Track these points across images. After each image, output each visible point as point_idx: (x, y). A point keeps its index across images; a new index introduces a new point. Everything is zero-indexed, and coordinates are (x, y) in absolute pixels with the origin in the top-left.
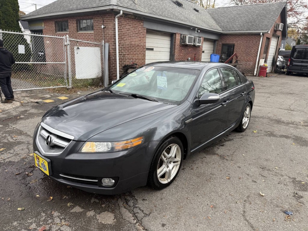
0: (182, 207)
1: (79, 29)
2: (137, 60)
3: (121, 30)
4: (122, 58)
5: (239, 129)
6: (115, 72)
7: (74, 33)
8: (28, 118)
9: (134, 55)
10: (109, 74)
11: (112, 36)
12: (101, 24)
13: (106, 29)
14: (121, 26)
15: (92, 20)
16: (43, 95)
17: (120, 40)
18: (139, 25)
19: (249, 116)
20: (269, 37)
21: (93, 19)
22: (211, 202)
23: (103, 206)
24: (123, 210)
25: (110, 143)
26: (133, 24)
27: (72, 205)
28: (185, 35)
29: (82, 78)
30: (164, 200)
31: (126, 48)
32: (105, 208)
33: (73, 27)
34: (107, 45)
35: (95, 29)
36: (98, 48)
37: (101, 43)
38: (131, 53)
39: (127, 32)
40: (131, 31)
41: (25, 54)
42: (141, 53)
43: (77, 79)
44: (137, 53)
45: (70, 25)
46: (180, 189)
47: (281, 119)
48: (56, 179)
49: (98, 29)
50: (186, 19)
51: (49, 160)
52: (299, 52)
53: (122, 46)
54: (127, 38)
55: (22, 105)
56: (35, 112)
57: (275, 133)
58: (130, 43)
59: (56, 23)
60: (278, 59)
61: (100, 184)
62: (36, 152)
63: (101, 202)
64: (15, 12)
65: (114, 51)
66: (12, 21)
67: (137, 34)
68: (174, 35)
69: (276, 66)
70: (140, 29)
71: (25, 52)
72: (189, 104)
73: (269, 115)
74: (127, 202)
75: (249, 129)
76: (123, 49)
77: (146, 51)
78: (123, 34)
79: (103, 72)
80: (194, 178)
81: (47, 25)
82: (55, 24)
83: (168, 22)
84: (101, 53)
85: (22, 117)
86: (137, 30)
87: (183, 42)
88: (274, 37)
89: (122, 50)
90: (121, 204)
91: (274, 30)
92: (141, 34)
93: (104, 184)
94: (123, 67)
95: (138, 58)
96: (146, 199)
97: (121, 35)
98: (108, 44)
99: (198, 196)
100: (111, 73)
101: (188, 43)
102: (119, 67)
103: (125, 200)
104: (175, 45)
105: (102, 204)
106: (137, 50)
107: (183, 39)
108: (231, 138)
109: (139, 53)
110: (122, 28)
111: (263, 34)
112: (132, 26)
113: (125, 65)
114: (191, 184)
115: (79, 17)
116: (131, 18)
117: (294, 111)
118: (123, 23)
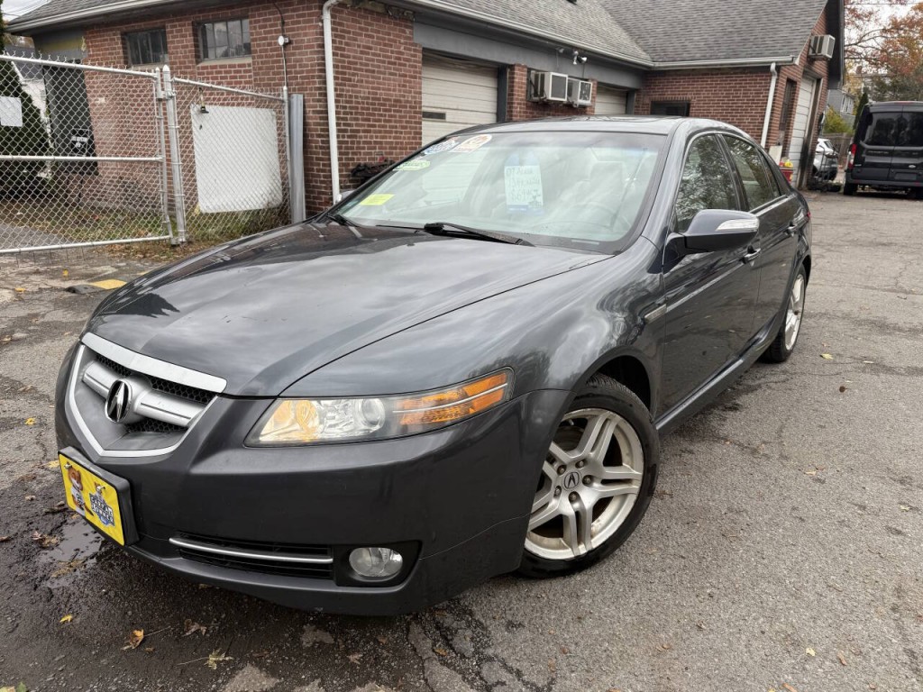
0: (670, 648)
1: (202, 55)
2: (395, 148)
3: (344, 49)
4: (347, 142)
6: (326, 188)
7: (186, 67)
8: (40, 340)
9: (386, 132)
10: (307, 197)
11: (314, 71)
12: (276, 31)
13: (294, 48)
14: (343, 37)
15: (246, 22)
16: (92, 266)
17: (341, 85)
18: (400, 37)
19: (800, 309)
20: (795, 79)
21: (247, 17)
22: (771, 620)
23: (354, 658)
24: (441, 675)
26: (378, 32)
27: (228, 663)
28: (540, 73)
29: (219, 211)
30: (589, 622)
31: (360, 111)
32: (363, 667)
33: (183, 47)
34: (298, 100)
35: (256, 52)
36: (268, 110)
37: (279, 95)
38: (374, 126)
39: (361, 59)
40: (374, 54)
41: (25, 130)
42: (406, 127)
43: (201, 214)
44: (396, 127)
45: (173, 42)
46: (640, 575)
47: (885, 318)
48: (156, 559)
49: (266, 50)
50: (542, 22)
51: (122, 483)
52: (880, 124)
53: (347, 102)
54: (361, 76)
55: (19, 298)
56: (64, 320)
57: (887, 363)
58: (373, 93)
59: (127, 38)
60: (818, 149)
61: (340, 573)
62: (69, 450)
63: (344, 642)
65: (321, 118)
67: (395, 64)
68: (508, 70)
69: (812, 168)
70: (402, 48)
71: (24, 120)
72: (649, 247)
73: (845, 308)
74: (446, 637)
75: (800, 352)
76: (351, 113)
77: (423, 123)
78: (349, 62)
79: (286, 188)
80: (677, 529)
81: (96, 46)
82: (123, 39)
83: (489, 27)
84: (278, 129)
85: (18, 335)
86: (392, 52)
87: (536, 94)
88: (807, 78)
89: (349, 116)
90: (425, 645)
91: (808, 57)
92: (405, 65)
93: (358, 574)
94: (352, 171)
95: (397, 143)
96: (519, 619)
97: (343, 67)
98: (301, 97)
99: (716, 597)
100: (313, 192)
101: (552, 96)
102: (340, 171)
103: (438, 628)
104: (512, 103)
105: (348, 651)
106: (395, 116)
107: (536, 85)
108: (750, 383)
109: (403, 127)
110: (347, 44)
111: (778, 68)
112: (378, 38)
113: (359, 165)
114: (672, 551)
115: (200, 12)
116: (372, 12)
117: (911, 292)
118: (348, 26)
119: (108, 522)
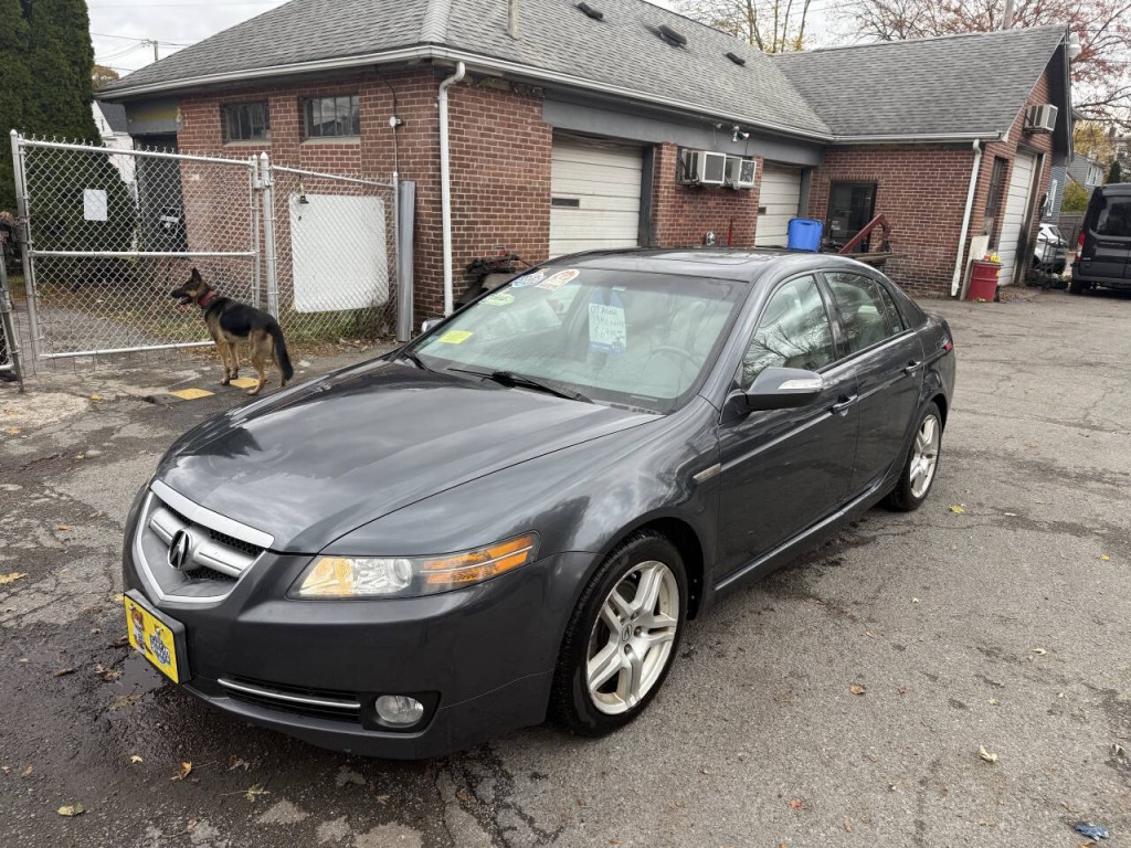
0: (683, 806)
1: (307, 132)
2: (518, 241)
3: (462, 132)
4: (463, 235)
5: (898, 500)
6: (437, 286)
7: (289, 146)
8: (113, 459)
9: (508, 223)
10: (415, 295)
11: (427, 157)
12: (387, 111)
13: (407, 130)
14: (462, 119)
15: (356, 99)
16: (174, 370)
17: (458, 171)
18: (527, 116)
19: (935, 452)
20: (1006, 156)
21: (357, 94)
22: (792, 786)
23: (382, 799)
24: (458, 817)
25: (406, 563)
26: (502, 112)
27: (265, 797)
28: (693, 152)
29: (317, 310)
30: (612, 777)
31: (478, 200)
32: (389, 807)
33: (287, 123)
34: (409, 187)
35: (365, 132)
36: (375, 198)
37: (388, 182)
38: (495, 217)
39: (481, 142)
40: (496, 137)
41: (108, 223)
42: (531, 218)
43: (297, 314)
44: (520, 217)
45: (276, 118)
46: (676, 736)
47: (1054, 460)
48: (206, 698)
49: (377, 131)
50: (698, 93)
51: (178, 626)
52: (1116, 209)
53: (464, 191)
54: (482, 161)
55: (95, 408)
56: (140, 436)
57: (1031, 517)
58: (494, 180)
59: (226, 110)
60: (1040, 236)
61: (367, 717)
62: (134, 593)
63: (375, 784)
64: (77, 69)
65: (434, 209)
66: (67, 103)
67: (520, 146)
68: (655, 150)
69: (1031, 260)
70: (529, 129)
71: (109, 214)
72: (708, 407)
73: (1010, 446)
74: (471, 783)
75: (937, 499)
76: (469, 203)
77: (552, 211)
78: (468, 147)
79: (394, 287)
80: (730, 690)
81: (192, 118)
82: (222, 111)
83: (632, 102)
84: (387, 218)
85: (92, 452)
86: (517, 134)
87: (687, 176)
88: (1024, 154)
89: (465, 207)
90: (449, 791)
91: (1024, 130)
92: (532, 148)
93: (384, 719)
94: (468, 267)
95: (520, 235)
96: (544, 771)
97: (460, 152)
98: (413, 184)
99: (745, 761)
100: (423, 290)
101: (706, 179)
102: (454, 267)
103: (465, 776)
104: (658, 187)
105: (377, 792)
106: (519, 205)
107: (687, 165)
108: (867, 534)
109: (527, 217)
110: (465, 126)
111: (983, 145)
112: (501, 118)
113: (476, 261)
114: (716, 713)
115: (306, 86)
116: (495, 90)
117: (1100, 429)
118: (467, 106)
119: (165, 661)
